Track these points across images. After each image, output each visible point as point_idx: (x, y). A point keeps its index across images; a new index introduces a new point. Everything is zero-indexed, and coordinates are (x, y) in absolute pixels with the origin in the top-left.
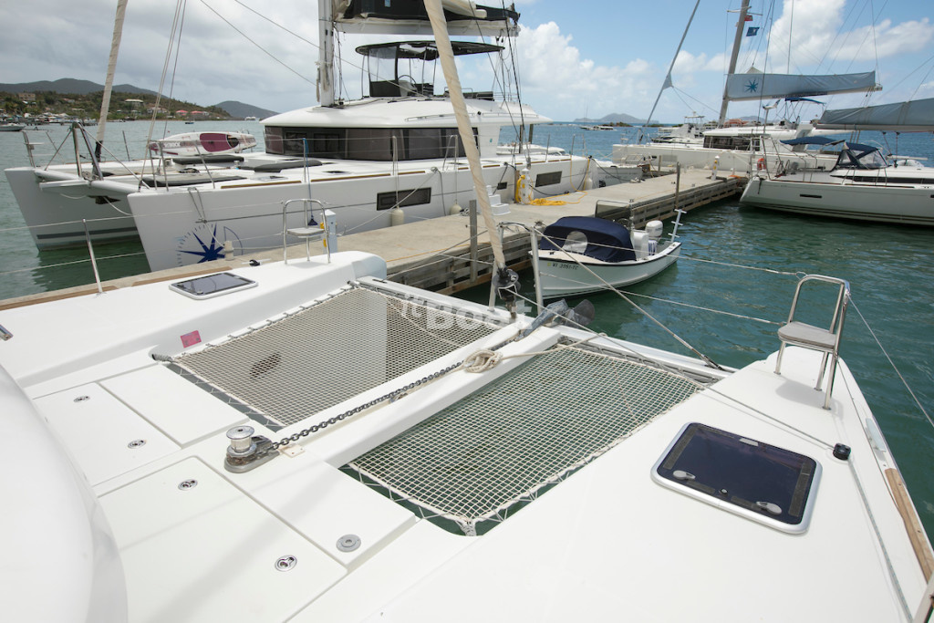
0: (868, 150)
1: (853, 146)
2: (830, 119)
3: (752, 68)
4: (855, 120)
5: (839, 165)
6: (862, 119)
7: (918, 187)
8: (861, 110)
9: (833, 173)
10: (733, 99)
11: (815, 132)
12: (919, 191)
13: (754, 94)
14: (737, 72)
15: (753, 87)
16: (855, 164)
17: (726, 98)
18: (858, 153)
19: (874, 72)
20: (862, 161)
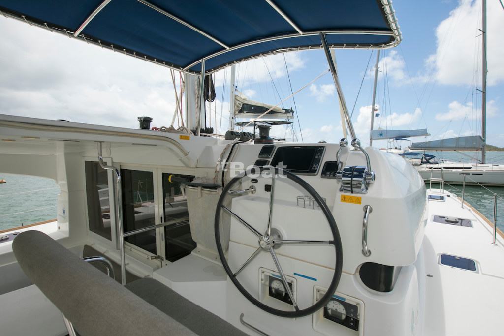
0: (433, 157)
1: (426, 156)
2: (415, 146)
3: (380, 128)
4: (425, 146)
5: (422, 163)
6: (427, 146)
7: (454, 170)
8: (426, 143)
9: (421, 166)
10: (374, 139)
11: (410, 151)
12: (454, 172)
13: (382, 137)
14: (374, 129)
15: (381, 135)
16: (428, 162)
17: (371, 139)
18: (428, 158)
19: (426, 129)
20: (430, 161)
